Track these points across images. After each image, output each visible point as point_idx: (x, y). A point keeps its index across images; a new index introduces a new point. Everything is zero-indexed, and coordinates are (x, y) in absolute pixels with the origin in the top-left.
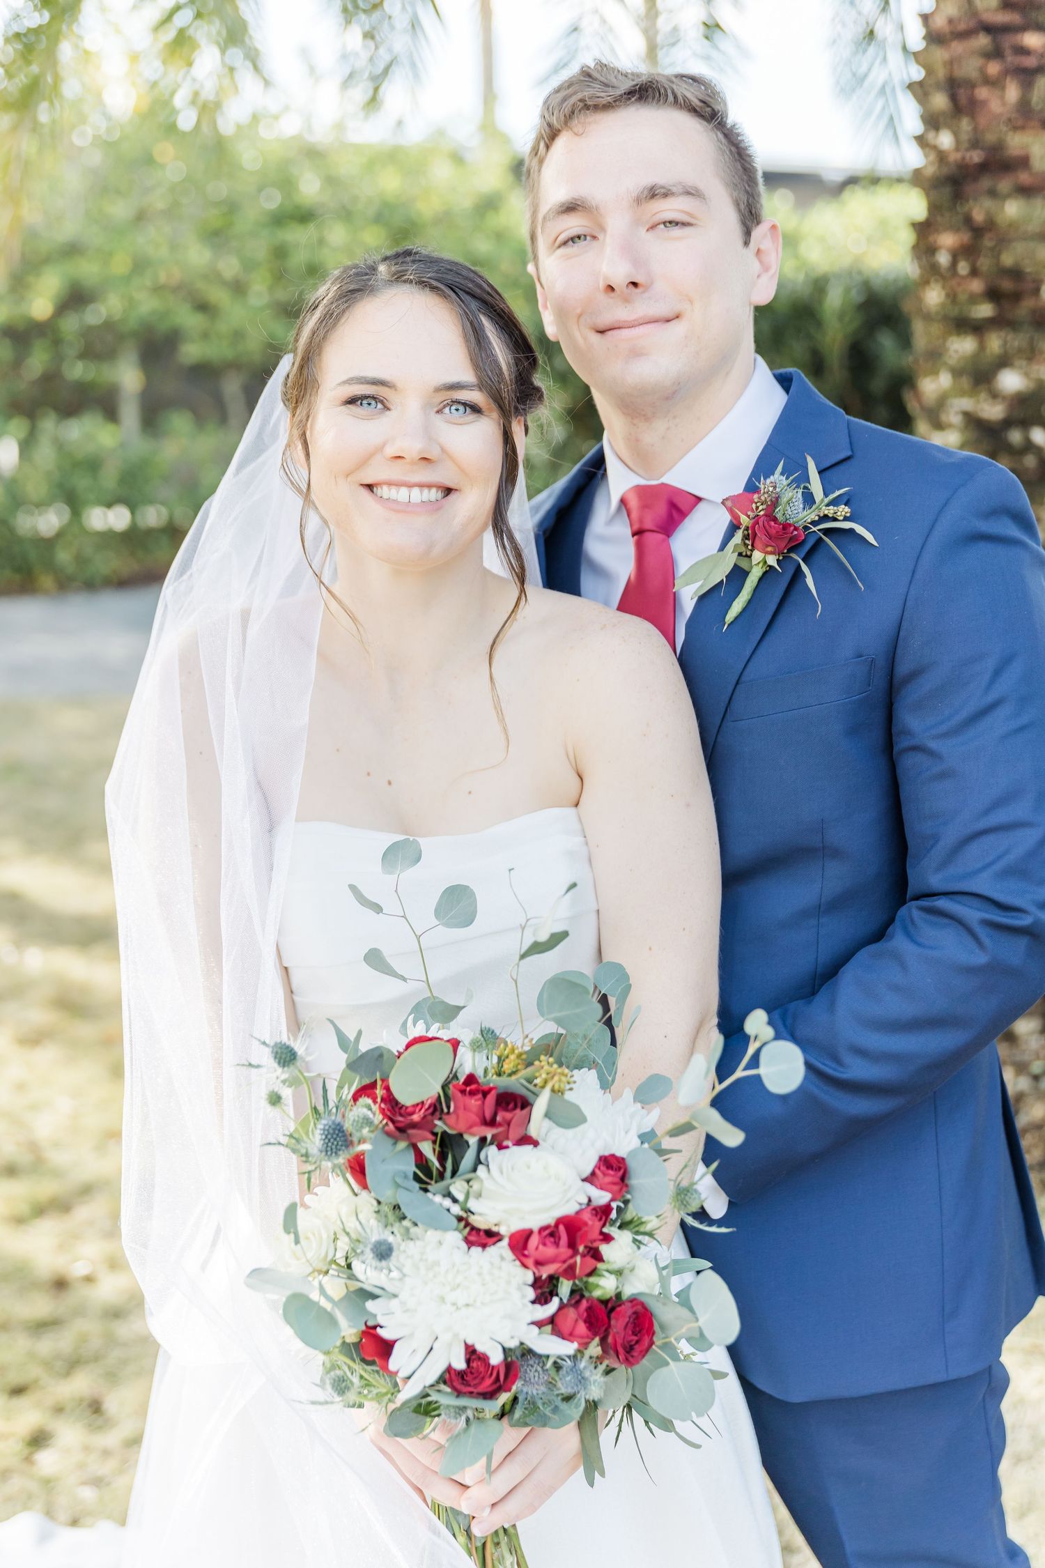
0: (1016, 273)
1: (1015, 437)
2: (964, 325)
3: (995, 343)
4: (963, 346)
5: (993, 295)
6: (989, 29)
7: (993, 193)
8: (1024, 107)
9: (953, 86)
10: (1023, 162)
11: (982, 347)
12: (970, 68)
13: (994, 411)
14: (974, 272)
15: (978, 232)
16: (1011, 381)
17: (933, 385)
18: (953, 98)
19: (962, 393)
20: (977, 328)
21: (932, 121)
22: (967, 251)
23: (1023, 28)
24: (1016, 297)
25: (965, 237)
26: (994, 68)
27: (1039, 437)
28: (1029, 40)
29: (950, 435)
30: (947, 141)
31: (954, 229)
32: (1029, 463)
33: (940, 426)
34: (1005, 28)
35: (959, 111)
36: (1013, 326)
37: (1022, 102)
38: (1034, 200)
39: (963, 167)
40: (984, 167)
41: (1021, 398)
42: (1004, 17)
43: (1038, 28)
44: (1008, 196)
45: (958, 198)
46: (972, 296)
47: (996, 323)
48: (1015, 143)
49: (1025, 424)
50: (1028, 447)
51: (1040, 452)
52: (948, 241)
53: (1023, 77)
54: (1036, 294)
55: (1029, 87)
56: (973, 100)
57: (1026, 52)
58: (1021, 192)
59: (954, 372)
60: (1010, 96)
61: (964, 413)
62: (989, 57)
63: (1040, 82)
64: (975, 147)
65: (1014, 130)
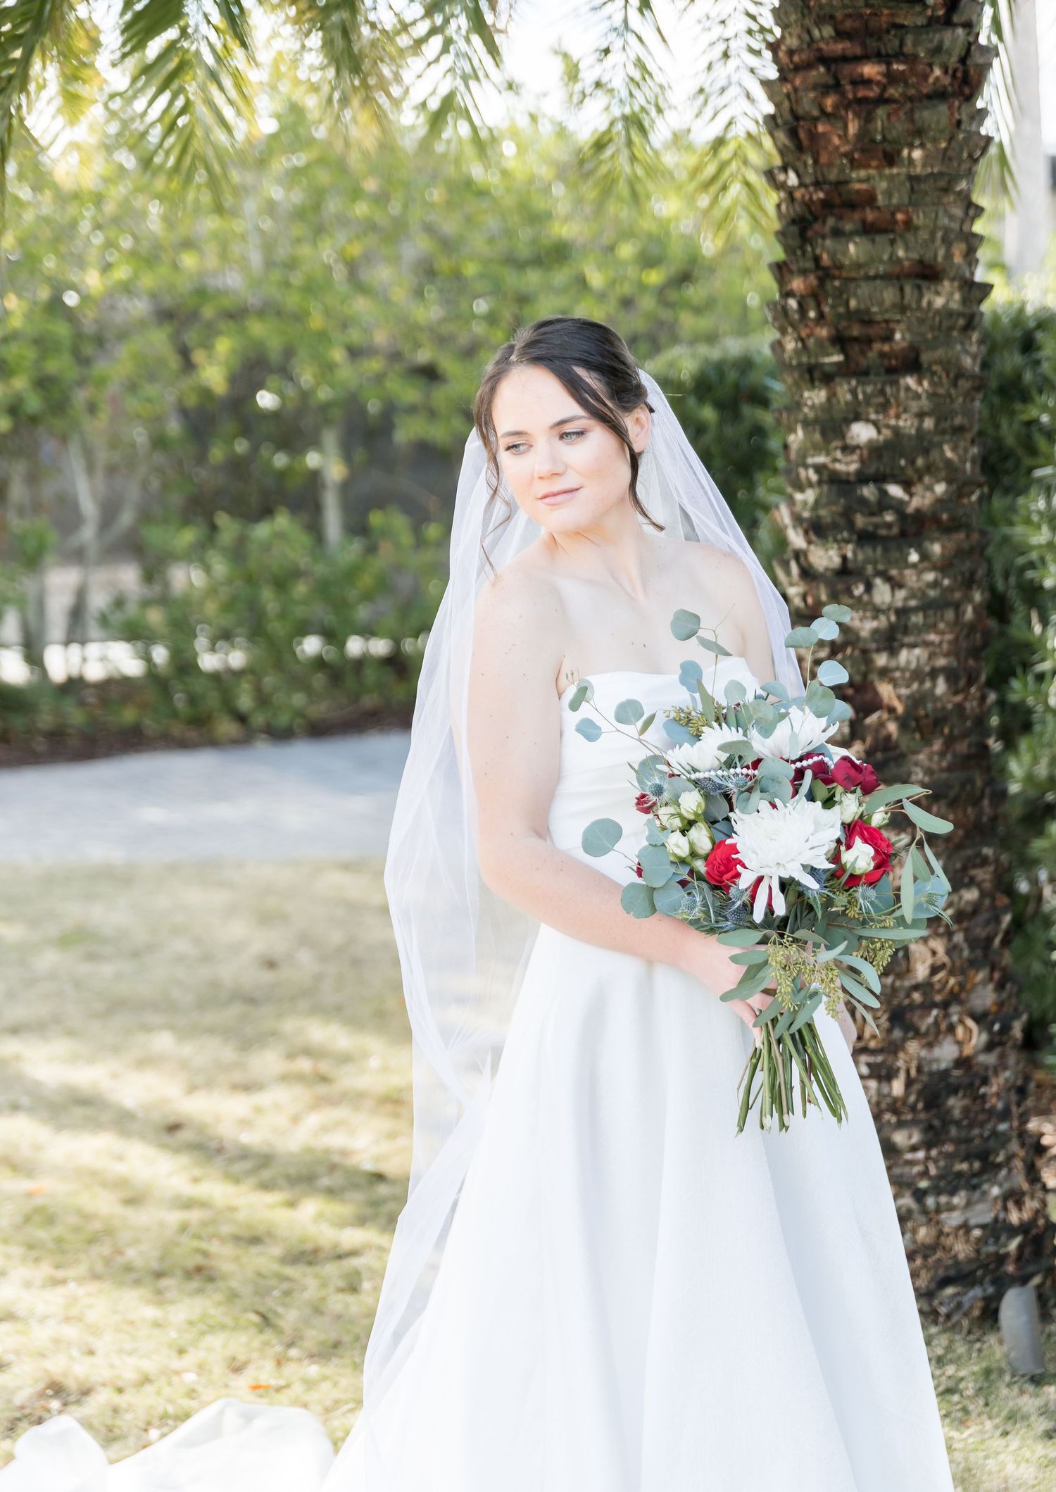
0: (864, 318)
1: (868, 492)
2: (814, 374)
3: (844, 392)
4: (816, 396)
5: (840, 341)
6: (823, 60)
7: (837, 233)
8: (866, 138)
9: (796, 122)
10: (871, 198)
11: (832, 396)
12: (810, 101)
13: (849, 466)
14: (821, 316)
15: (824, 274)
16: (862, 433)
17: (793, 441)
18: (794, 135)
19: (817, 449)
20: (828, 378)
22: (816, 296)
23: (858, 59)
24: (869, 341)
25: (813, 280)
26: (829, 102)
27: (895, 491)
28: (870, 70)
29: (810, 496)
30: (792, 179)
31: (804, 272)
32: (889, 517)
33: (800, 487)
34: (845, 59)
35: (800, 148)
36: (862, 374)
37: (863, 134)
38: (881, 239)
39: (808, 205)
40: (827, 204)
41: (875, 451)
42: (839, 47)
43: (879, 57)
44: (849, 236)
45: (804, 237)
46: (820, 342)
47: (847, 370)
48: (859, 180)
49: (880, 479)
50: (885, 503)
51: (898, 507)
52: (797, 284)
53: (866, 108)
54: (889, 338)
55: (868, 119)
56: (813, 136)
57: (867, 82)
58: (868, 230)
59: (806, 424)
60: (853, 128)
61: (819, 469)
62: (825, 89)
63: (881, 112)
64: (817, 184)
65: (854, 164)
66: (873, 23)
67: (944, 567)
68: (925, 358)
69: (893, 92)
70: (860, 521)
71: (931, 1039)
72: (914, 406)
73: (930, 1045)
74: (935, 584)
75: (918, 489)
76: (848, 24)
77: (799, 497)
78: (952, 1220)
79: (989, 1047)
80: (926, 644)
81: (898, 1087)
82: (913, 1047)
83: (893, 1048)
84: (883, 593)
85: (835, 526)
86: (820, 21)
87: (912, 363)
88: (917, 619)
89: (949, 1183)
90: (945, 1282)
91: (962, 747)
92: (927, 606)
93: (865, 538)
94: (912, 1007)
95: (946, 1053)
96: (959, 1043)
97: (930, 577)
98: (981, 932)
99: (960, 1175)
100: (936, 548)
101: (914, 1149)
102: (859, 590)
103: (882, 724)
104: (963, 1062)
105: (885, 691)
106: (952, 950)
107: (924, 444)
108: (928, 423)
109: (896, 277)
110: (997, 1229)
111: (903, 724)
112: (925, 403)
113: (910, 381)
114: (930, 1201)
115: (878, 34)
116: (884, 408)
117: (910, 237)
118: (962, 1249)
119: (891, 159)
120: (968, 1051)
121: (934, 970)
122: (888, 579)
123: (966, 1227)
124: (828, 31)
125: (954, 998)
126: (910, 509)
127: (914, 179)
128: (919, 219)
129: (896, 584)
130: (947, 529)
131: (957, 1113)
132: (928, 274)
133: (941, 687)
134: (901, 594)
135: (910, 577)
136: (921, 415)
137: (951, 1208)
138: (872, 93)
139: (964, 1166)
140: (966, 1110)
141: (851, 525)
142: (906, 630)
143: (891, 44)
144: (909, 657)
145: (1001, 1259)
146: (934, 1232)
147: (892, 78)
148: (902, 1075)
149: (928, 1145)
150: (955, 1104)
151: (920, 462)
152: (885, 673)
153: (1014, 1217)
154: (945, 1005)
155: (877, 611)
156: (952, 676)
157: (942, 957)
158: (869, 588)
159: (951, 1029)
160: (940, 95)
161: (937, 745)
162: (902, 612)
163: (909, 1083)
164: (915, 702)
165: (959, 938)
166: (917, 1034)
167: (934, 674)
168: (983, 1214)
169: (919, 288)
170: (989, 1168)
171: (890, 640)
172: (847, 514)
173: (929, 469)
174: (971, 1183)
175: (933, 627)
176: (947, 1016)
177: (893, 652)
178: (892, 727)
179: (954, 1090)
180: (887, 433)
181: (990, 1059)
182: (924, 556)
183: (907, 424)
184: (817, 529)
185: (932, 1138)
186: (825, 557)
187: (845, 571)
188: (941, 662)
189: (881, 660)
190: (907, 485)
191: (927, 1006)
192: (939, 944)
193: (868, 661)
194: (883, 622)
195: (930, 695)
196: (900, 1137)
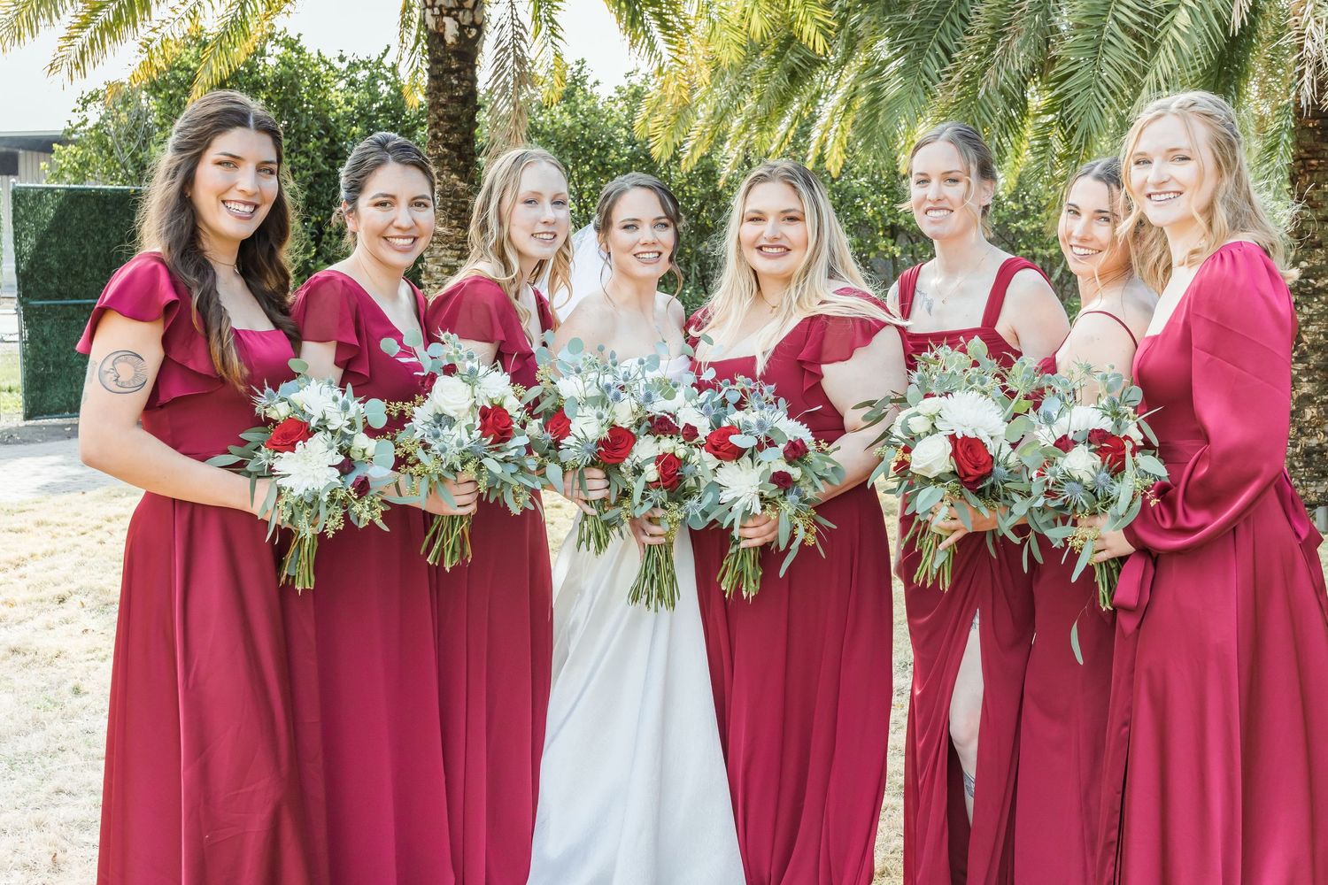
6: (1301, 159)
12: (1296, 172)
16: (1304, 264)
23: (1311, 159)
26: (1302, 171)
27: (1312, 281)
28: (1313, 162)
32: (1310, 288)
34: (1307, 159)
41: (1307, 270)
42: (1306, 155)
43: (1318, 159)
49: (1307, 278)
50: (1308, 284)
51: (1312, 285)
53: (1312, 172)
57: (1313, 165)
60: (1308, 178)
62: (1302, 167)
63: (1316, 174)
66: (1316, 149)
68: (1324, 244)
69: (1320, 168)
70: (1301, 289)
71: (1310, 436)
72: (1320, 257)
73: (1309, 439)
74: (1323, 308)
75: (1319, 281)
76: (1308, 149)
78: (1312, 489)
80: (1318, 325)
81: (1298, 450)
82: (1303, 438)
83: (1298, 439)
84: (1306, 310)
86: (1302, 147)
87: (1320, 245)
88: (1315, 317)
89: (1311, 479)
93: (1302, 294)
95: (1314, 442)
96: (1319, 439)
97: (1321, 306)
99: (1315, 477)
100: (1324, 298)
101: (1301, 468)
103: (1303, 347)
104: (1319, 445)
105: (1305, 337)
106: (1318, 412)
108: (1324, 262)
111: (1308, 347)
112: (1323, 257)
113: (1318, 250)
114: (1304, 483)
115: (1318, 152)
117: (1323, 210)
120: (1321, 442)
121: (1312, 417)
122: (1308, 306)
123: (1315, 492)
124: (1303, 151)
125: (1318, 426)
126: (1317, 286)
129: (1310, 307)
131: (1316, 459)
133: (1322, 337)
134: (1312, 310)
135: (1315, 306)
136: (1322, 260)
137: (1312, 486)
138: (1314, 168)
139: (1317, 475)
140: (1319, 459)
142: (1312, 321)
143: (1321, 155)
146: (1304, 492)
147: (1320, 164)
148: (1300, 447)
149: (1306, 467)
150: (1315, 456)
151: (1320, 273)
152: (1304, 332)
154: (1314, 428)
155: (1304, 315)
157: (1315, 414)
158: (1302, 308)
159: (1316, 435)
161: (1319, 354)
164: (1314, 341)
165: (1322, 409)
166: (1305, 435)
167: (1319, 334)
169: (1323, 224)
174: (1318, 480)
175: (1320, 320)
176: (1315, 431)
177: (1307, 326)
178: (1305, 348)
179: (1315, 452)
180: (1311, 265)
182: (1319, 300)
183: (1317, 262)
185: (1307, 465)
188: (1323, 330)
189: (1304, 329)
190: (1316, 280)
191: (1308, 428)
192: (1315, 411)
193: (1300, 327)
194: (1305, 318)
195: (1318, 339)
196: (1296, 464)
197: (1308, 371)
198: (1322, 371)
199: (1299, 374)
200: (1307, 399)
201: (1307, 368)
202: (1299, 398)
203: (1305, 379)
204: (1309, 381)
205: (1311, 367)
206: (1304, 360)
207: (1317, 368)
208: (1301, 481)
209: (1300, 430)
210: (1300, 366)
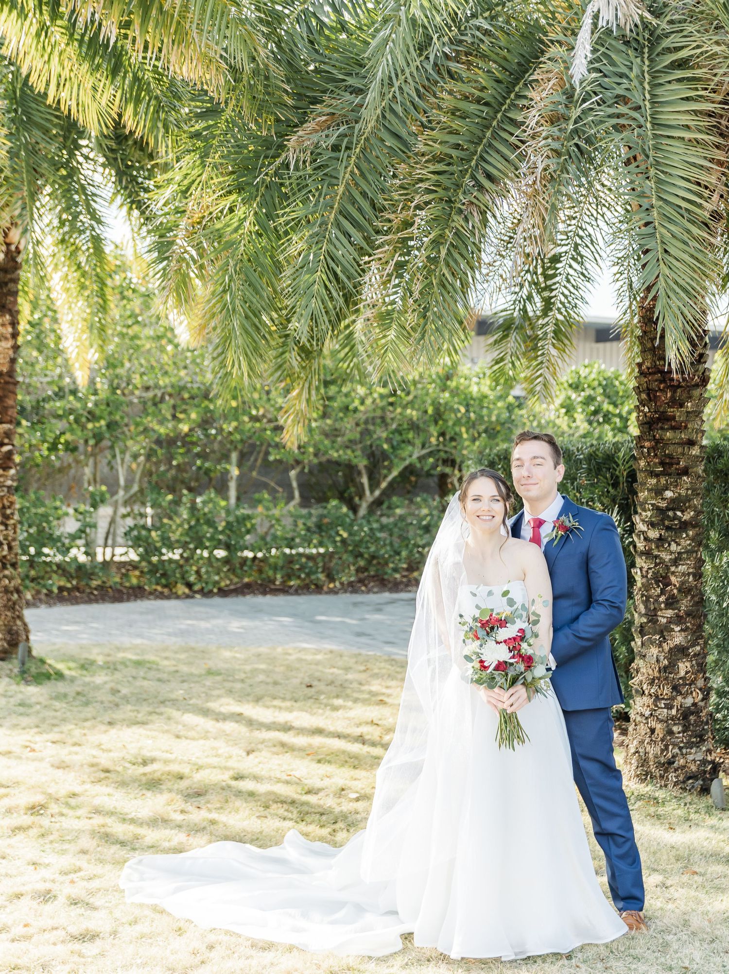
0: (670, 456)
1: (671, 513)
2: (653, 474)
3: (663, 481)
4: (654, 481)
5: (662, 464)
6: (660, 372)
7: (662, 428)
8: (673, 398)
9: (649, 391)
10: (674, 418)
11: (659, 481)
13: (663, 504)
14: (656, 455)
15: (657, 442)
16: (669, 494)
17: (643, 495)
18: (648, 395)
19: (652, 498)
20: (657, 475)
21: (642, 403)
22: (654, 448)
24: (671, 464)
25: (653, 443)
26: (662, 386)
27: (679, 513)
28: (676, 376)
29: (649, 514)
30: (646, 409)
31: (649, 440)
32: (676, 522)
33: (645, 510)
35: (650, 400)
36: (669, 475)
37: (672, 397)
38: (678, 431)
39: (652, 418)
40: (659, 419)
41: (672, 500)
44: (667, 430)
45: (650, 429)
46: (655, 464)
47: (663, 473)
48: (670, 411)
49: (674, 509)
50: (675, 517)
51: (679, 519)
52: (647, 444)
53: (674, 388)
54: (678, 464)
55: (675, 392)
56: (655, 396)
57: (674, 380)
58: (673, 428)
59: (649, 490)
61: (653, 505)
62: (661, 382)
63: (678, 390)
64: (656, 412)
65: (670, 407)
67: (693, 539)
68: (690, 471)
69: (683, 384)
70: (667, 523)
71: (685, 696)
72: (685, 486)
73: (684, 698)
74: (690, 545)
75: (686, 513)
77: (644, 514)
78: (690, 758)
79: (703, 700)
80: (686, 564)
81: (674, 712)
82: (679, 698)
83: (673, 699)
84: (673, 547)
85: (658, 524)
87: (685, 472)
88: (684, 556)
89: (690, 745)
90: (689, 778)
91: (696, 599)
92: (687, 552)
93: (668, 528)
94: (680, 685)
95: (689, 701)
96: (694, 698)
97: (688, 542)
98: (700, 661)
100: (691, 533)
101: (679, 733)
102: (666, 545)
103: (672, 590)
104: (695, 704)
105: (673, 579)
106: (692, 666)
107: (688, 499)
108: (690, 492)
109: (682, 444)
110: (704, 762)
111: (679, 590)
112: (689, 485)
113: (685, 478)
114: (684, 751)
116: (676, 486)
117: (686, 431)
118: (694, 768)
119: (681, 405)
120: (696, 700)
121: (687, 673)
122: (676, 542)
123: (694, 760)
124: (662, 363)
125: (693, 682)
126: (683, 520)
127: (688, 412)
128: (689, 426)
129: (678, 544)
130: (694, 527)
131: (692, 722)
132: (691, 443)
133: (691, 578)
134: (679, 547)
135: (682, 542)
137: (690, 754)
138: (676, 384)
139: (694, 740)
140: (695, 721)
141: (664, 524)
142: (680, 559)
144: (682, 568)
145: (705, 772)
146: (685, 761)
147: (683, 379)
148: (675, 708)
149: (684, 732)
150: (692, 718)
151: (687, 504)
152: (673, 573)
153: (709, 758)
154: (690, 685)
155: (671, 553)
156: (694, 575)
157: (689, 669)
158: (669, 545)
159: (691, 693)
160: (697, 386)
161: (689, 598)
162: (679, 553)
163: (678, 710)
164: (683, 583)
165: (694, 663)
166: (681, 694)
167: (689, 574)
168: (700, 757)
169: (688, 448)
170: (702, 740)
171: (676, 562)
172: (663, 520)
173: (689, 507)
174: (697, 745)
175: (689, 559)
176: (690, 688)
177: (677, 567)
178: (675, 591)
179: (692, 713)
180: (676, 494)
181: (702, 704)
182: (687, 535)
183: (683, 492)
184: (652, 525)
185: (685, 729)
186: (653, 534)
187: (661, 539)
188: (691, 571)
189: (673, 569)
190: (683, 512)
192: (688, 664)
193: (668, 569)
194: (673, 556)
195: (687, 581)
196: (675, 729)
197: (679, 619)
198: (693, 618)
199: (670, 621)
200: (680, 651)
201: (678, 616)
202: (671, 649)
203: (679, 628)
204: (682, 630)
205: (682, 613)
206: (676, 605)
207: (688, 614)
208: (680, 749)
209: (675, 688)
210: (669, 613)
